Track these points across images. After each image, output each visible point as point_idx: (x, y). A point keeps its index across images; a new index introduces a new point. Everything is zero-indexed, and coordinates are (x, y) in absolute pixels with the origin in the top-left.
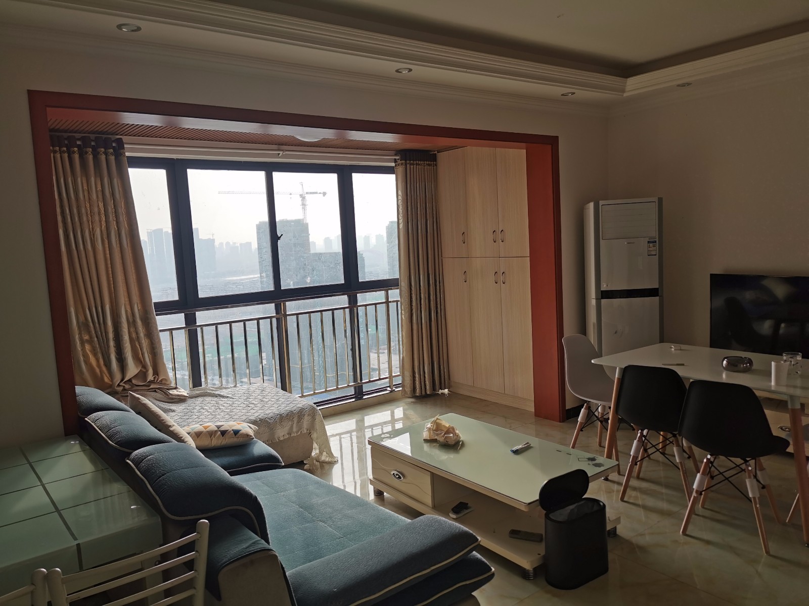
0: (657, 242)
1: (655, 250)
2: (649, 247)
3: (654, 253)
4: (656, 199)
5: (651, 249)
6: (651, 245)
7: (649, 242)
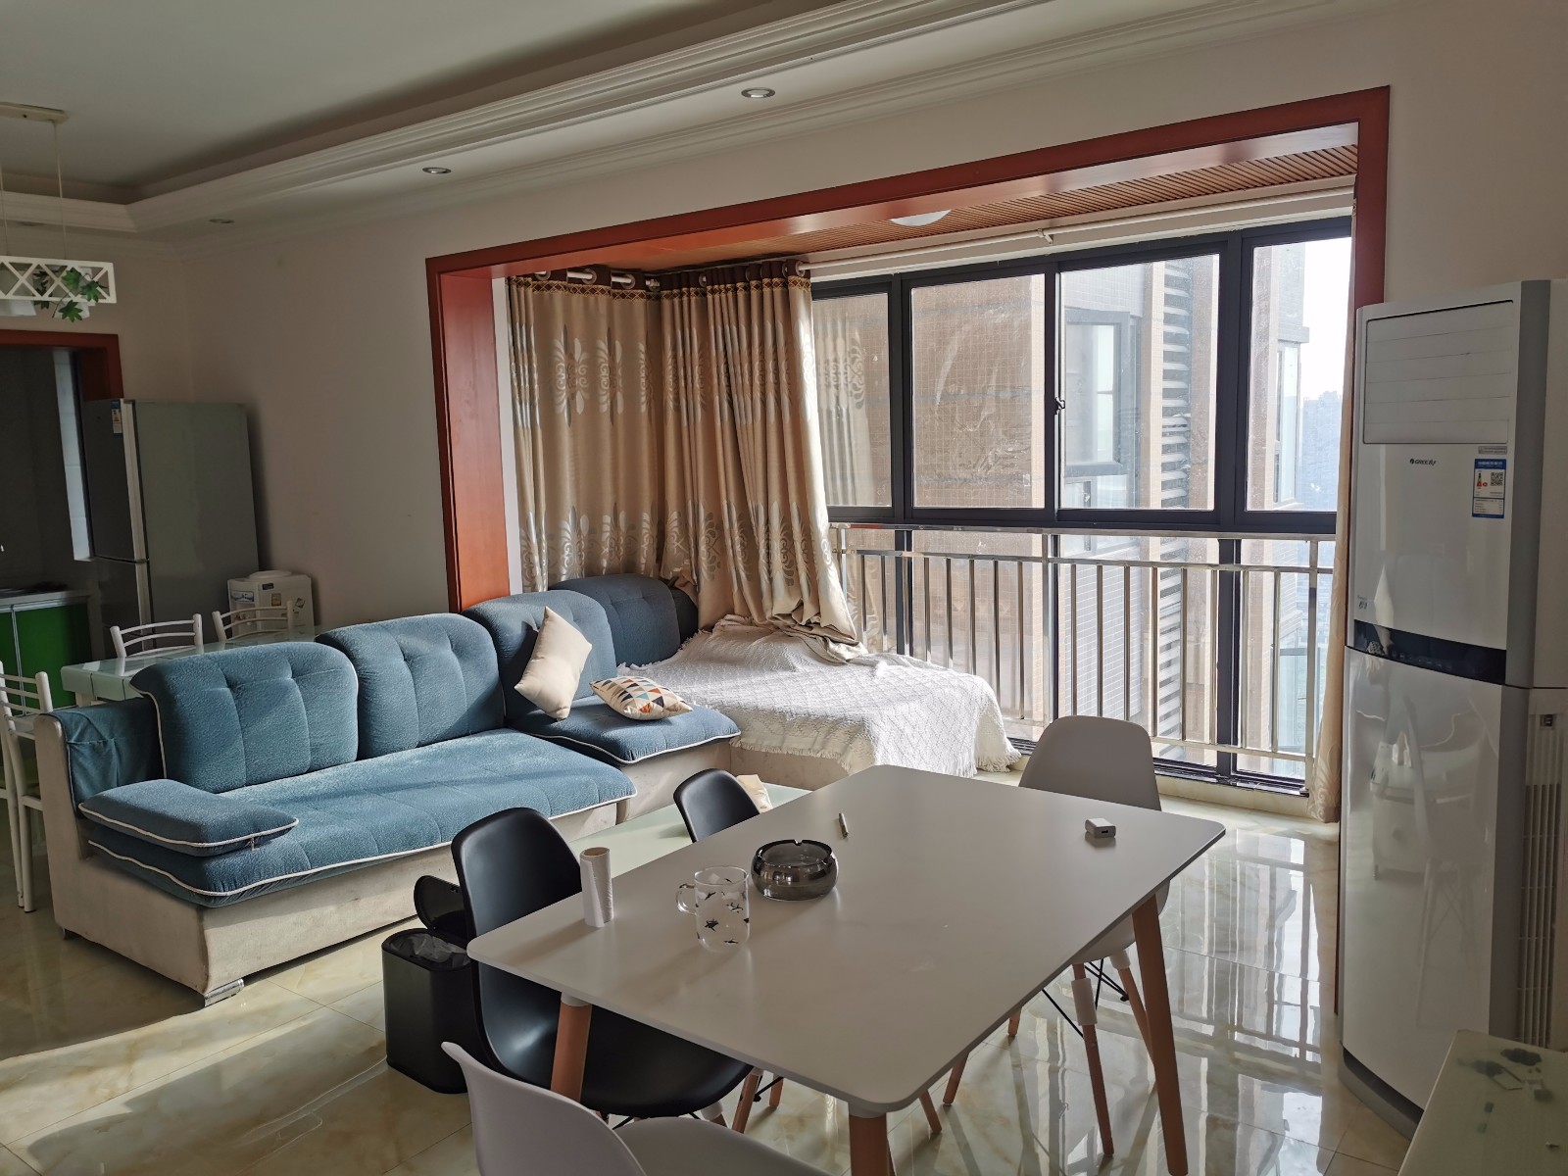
0: (1510, 465)
1: (1501, 495)
2: (1479, 484)
3: (1493, 508)
4: (1515, 292)
5: (1484, 492)
6: (1486, 475)
7: (1478, 464)
